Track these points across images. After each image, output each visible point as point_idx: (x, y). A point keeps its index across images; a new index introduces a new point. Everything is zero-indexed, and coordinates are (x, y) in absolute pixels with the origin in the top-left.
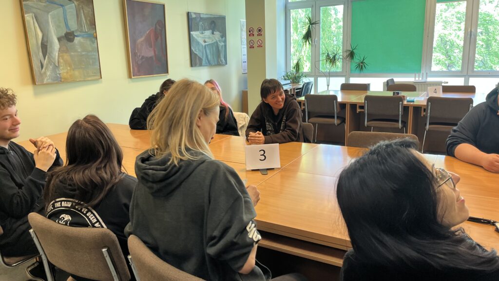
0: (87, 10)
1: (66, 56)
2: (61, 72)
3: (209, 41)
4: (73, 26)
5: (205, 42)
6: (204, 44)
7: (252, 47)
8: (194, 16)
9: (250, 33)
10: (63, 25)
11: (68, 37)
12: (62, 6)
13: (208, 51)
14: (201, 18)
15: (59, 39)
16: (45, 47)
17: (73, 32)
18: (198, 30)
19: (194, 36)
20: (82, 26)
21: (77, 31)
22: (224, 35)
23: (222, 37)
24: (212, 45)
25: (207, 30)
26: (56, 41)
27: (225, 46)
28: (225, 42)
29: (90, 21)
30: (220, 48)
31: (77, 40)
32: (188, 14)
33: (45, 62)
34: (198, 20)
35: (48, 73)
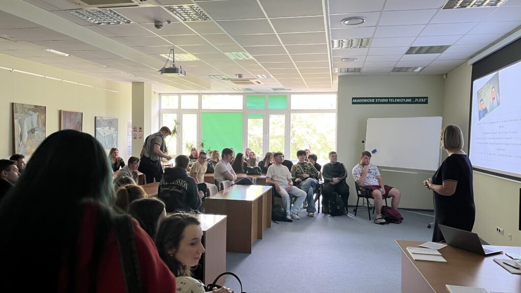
0: (43, 117)
1: (30, 141)
2: (27, 149)
3: (107, 134)
4: (35, 125)
5: (105, 134)
7: (135, 138)
8: (99, 119)
9: (134, 129)
10: (30, 125)
11: (32, 131)
12: (31, 115)
13: (106, 140)
14: (103, 120)
15: (28, 132)
16: (21, 136)
17: (35, 128)
18: (101, 127)
19: (98, 130)
20: (39, 125)
21: (37, 128)
22: (117, 130)
23: (115, 131)
24: (109, 135)
25: (107, 127)
26: (27, 133)
27: (117, 136)
28: (117, 134)
29: (43, 122)
30: (114, 138)
31: (36, 132)
32: (95, 117)
33: (21, 144)
34: (101, 120)
35: (21, 150)
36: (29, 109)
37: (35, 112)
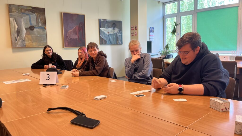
0: (42, 17)
1: (29, 37)
2: (26, 43)
3: (111, 33)
4: (34, 23)
6: (108, 34)
7: (132, 36)
8: (102, 21)
9: (132, 29)
10: (29, 22)
11: (31, 28)
12: (29, 15)
13: (110, 38)
14: (107, 22)
15: (26, 29)
16: (18, 32)
17: (34, 26)
18: (104, 27)
19: (102, 30)
20: (38, 24)
21: (36, 26)
23: (120, 31)
24: (113, 34)
25: (110, 27)
26: (24, 30)
27: (122, 35)
28: (122, 33)
29: (43, 22)
30: (118, 36)
31: (35, 30)
32: (99, 20)
33: (18, 38)
34: (105, 22)
35: (19, 43)
36: (26, 10)
37: (33, 13)
